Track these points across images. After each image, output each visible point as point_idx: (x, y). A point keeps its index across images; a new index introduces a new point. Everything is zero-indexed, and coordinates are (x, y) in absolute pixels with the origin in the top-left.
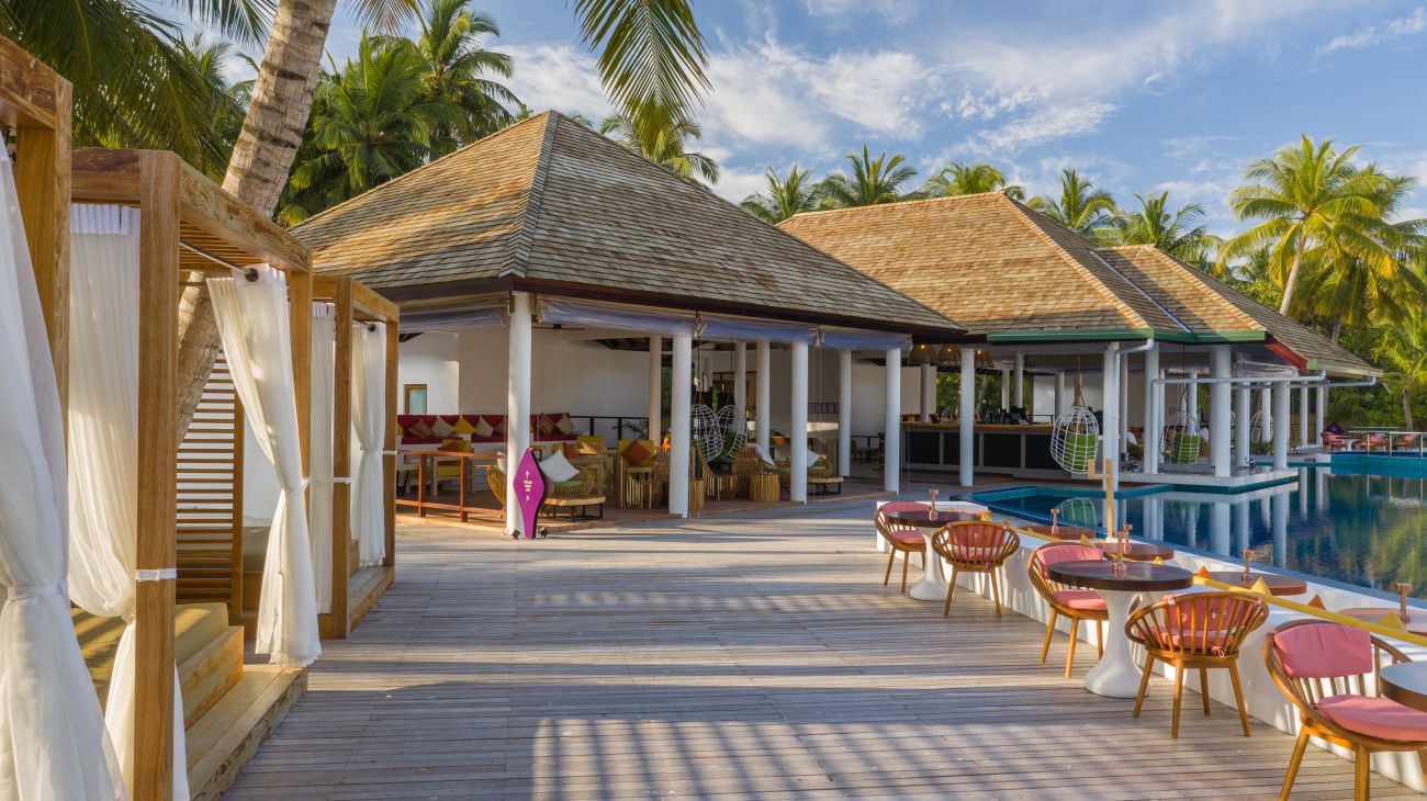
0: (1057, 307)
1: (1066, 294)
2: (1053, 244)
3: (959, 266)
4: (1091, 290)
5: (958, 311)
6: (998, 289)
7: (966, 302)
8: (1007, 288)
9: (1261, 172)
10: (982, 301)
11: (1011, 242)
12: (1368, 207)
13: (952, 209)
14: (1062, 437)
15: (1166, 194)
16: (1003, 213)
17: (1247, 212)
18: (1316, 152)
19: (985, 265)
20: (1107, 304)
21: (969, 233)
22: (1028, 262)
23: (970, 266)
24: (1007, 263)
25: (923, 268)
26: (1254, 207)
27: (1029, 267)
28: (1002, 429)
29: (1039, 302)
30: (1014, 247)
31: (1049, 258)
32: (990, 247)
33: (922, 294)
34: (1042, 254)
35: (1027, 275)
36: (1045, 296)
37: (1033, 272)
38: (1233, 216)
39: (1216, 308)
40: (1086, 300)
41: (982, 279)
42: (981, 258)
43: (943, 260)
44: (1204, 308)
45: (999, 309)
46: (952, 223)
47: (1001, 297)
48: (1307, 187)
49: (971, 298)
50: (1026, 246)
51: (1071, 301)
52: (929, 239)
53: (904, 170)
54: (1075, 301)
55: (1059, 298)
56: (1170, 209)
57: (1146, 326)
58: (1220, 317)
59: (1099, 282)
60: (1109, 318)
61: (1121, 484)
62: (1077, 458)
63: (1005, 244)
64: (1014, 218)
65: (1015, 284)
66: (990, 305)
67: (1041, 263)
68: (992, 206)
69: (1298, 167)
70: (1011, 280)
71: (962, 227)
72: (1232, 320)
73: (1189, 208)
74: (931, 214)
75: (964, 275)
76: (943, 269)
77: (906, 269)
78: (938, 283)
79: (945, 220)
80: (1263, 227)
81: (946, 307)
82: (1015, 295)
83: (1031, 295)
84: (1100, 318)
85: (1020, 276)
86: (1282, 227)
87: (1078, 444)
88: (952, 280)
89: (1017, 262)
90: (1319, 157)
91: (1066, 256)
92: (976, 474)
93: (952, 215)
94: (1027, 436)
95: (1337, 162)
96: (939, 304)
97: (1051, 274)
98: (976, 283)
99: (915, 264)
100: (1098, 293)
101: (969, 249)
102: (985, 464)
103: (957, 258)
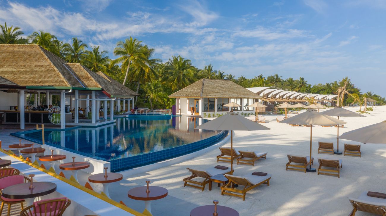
0: (48, 79)
1: (51, 76)
2: (50, 62)
3: (22, 66)
4: (58, 75)
5: (19, 79)
6: (32, 73)
7: (21, 77)
8: (35, 73)
9: (120, 45)
10: (27, 77)
11: (38, 60)
12: (143, 55)
13: (22, 48)
14: (51, 114)
15: (99, 47)
16: (37, 51)
17: (117, 54)
18: (133, 41)
19: (29, 66)
20: (61, 80)
21: (26, 56)
22: (42, 66)
23: (25, 66)
24: (36, 66)
25: (11, 65)
26: (118, 52)
27: (42, 68)
28: (37, 112)
29: (43, 78)
30: (39, 61)
31: (48, 65)
32: (32, 61)
33: (9, 73)
34: (46, 64)
35: (41, 70)
36: (45, 76)
37: (43, 69)
38: (114, 55)
39: (91, 81)
40: (56, 78)
41: (28, 70)
42: (28, 64)
43: (17, 63)
44: (89, 81)
45: (31, 79)
46: (21, 52)
47: (32, 76)
48: (131, 49)
49: (24, 75)
50: (42, 61)
51: (52, 78)
52: (14, 56)
53: (19, 32)
54: (53, 78)
55: (49, 77)
56: (100, 51)
57: (70, 86)
58: (92, 84)
59: (60, 73)
60: (61, 83)
61: (66, 126)
62: (55, 120)
63: (36, 60)
64: (40, 53)
65: (37, 72)
66: (29, 78)
67: (46, 67)
68: (35, 49)
69: (129, 44)
70: (36, 71)
71: (24, 54)
72: (95, 85)
73: (104, 51)
74: (15, 49)
75: (23, 69)
76: (17, 66)
77: (5, 65)
78: (14, 70)
79: (19, 51)
80: (121, 58)
81: (15, 78)
82: (37, 75)
83: (41, 76)
84: (59, 83)
85: (38, 70)
86: (125, 58)
87: (55, 116)
88: (19, 70)
89: (39, 66)
90: (133, 42)
91: (53, 65)
92: (25, 125)
93: (22, 50)
94: (43, 114)
95: (137, 44)
96: (13, 76)
97: (48, 70)
98: (26, 71)
99: (8, 64)
100: (60, 76)
101: (25, 61)
102: (31, 122)
103: (21, 63)
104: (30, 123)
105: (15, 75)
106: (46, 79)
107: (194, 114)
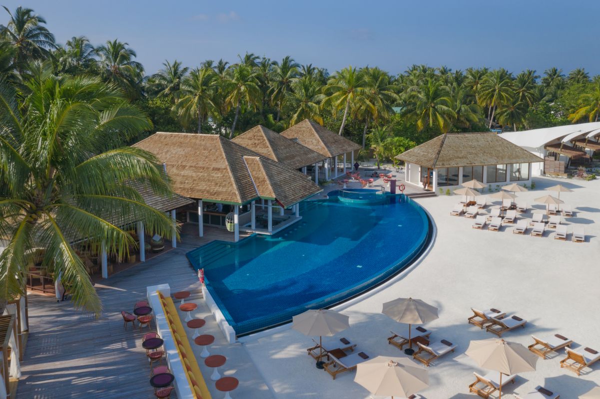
0: (222, 190)
1: (225, 185)
2: (227, 163)
3: (201, 168)
4: (232, 185)
6: (209, 180)
7: (199, 184)
8: (211, 180)
10: (204, 185)
11: (216, 160)
16: (217, 146)
19: (208, 168)
20: (234, 191)
21: (206, 153)
22: (219, 169)
23: (204, 168)
24: (213, 169)
25: (191, 166)
27: (218, 172)
29: (218, 188)
30: (217, 162)
31: (225, 169)
32: (211, 160)
33: (189, 178)
34: (223, 167)
35: (217, 175)
36: (220, 185)
37: (219, 175)
39: (267, 187)
40: (229, 189)
41: (206, 175)
42: (207, 165)
43: (197, 164)
44: (264, 186)
45: (208, 189)
46: (202, 147)
47: (209, 183)
49: (202, 182)
50: (220, 162)
51: (226, 189)
52: (195, 153)
55: (223, 187)
57: (240, 202)
58: (267, 190)
59: (234, 182)
60: (233, 197)
64: (219, 149)
65: (214, 178)
66: (205, 187)
67: (222, 171)
68: (215, 142)
71: (205, 149)
72: (269, 192)
74: (197, 141)
75: (201, 172)
76: (196, 168)
77: (186, 166)
78: (194, 175)
79: (201, 145)
81: (194, 185)
82: (213, 183)
83: (216, 184)
84: (231, 197)
85: (215, 175)
88: (198, 174)
89: (216, 169)
91: (229, 169)
93: (203, 143)
96: (192, 183)
97: (223, 176)
98: (204, 176)
99: (189, 164)
101: (205, 160)
102: (212, 223)
103: (201, 164)
104: (210, 225)
105: (194, 182)
106: (220, 189)
107: (427, 188)
